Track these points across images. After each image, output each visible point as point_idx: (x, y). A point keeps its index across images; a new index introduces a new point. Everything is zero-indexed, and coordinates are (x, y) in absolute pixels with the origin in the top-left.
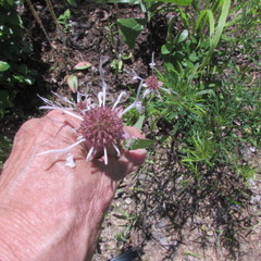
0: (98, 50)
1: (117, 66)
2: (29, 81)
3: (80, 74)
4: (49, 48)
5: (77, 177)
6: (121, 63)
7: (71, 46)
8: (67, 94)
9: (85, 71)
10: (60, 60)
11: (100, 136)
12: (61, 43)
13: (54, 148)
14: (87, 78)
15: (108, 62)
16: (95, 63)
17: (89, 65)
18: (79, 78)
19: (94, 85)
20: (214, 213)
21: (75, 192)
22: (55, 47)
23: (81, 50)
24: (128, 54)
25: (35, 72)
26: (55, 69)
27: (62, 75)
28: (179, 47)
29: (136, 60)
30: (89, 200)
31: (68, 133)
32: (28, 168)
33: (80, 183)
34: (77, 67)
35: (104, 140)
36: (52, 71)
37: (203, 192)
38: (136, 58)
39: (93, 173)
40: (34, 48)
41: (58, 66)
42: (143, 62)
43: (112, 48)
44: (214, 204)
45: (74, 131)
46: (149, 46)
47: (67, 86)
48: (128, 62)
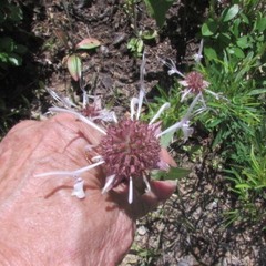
0: (110, 24)
1: (136, 47)
2: (16, 62)
3: (84, 55)
4: (43, 17)
5: (87, 215)
6: (141, 44)
7: (75, 15)
8: (65, 80)
9: (92, 52)
10: (58, 34)
11: (127, 162)
12: (60, 10)
13: (57, 169)
14: (93, 61)
15: (124, 41)
16: (106, 41)
17: (97, 43)
18: (83, 60)
19: (102, 71)
20: (256, 252)
21: (83, 236)
22: (52, 15)
23: (88, 22)
24: (151, 32)
25: (24, 49)
26: (52, 47)
27: (60, 55)
28: (224, 27)
29: (161, 41)
30: (99, 249)
31: (80, 149)
32: (18, 193)
33: (90, 224)
34: (82, 45)
35: (133, 169)
36: (46, 49)
37: (242, 223)
38: (162, 37)
39: (108, 209)
40: (24, 15)
41: (54, 41)
42: (172, 44)
43: (130, 23)
44: (256, 239)
45: (89, 147)
46: (181, 23)
47: (66, 70)
48: (150, 43)
